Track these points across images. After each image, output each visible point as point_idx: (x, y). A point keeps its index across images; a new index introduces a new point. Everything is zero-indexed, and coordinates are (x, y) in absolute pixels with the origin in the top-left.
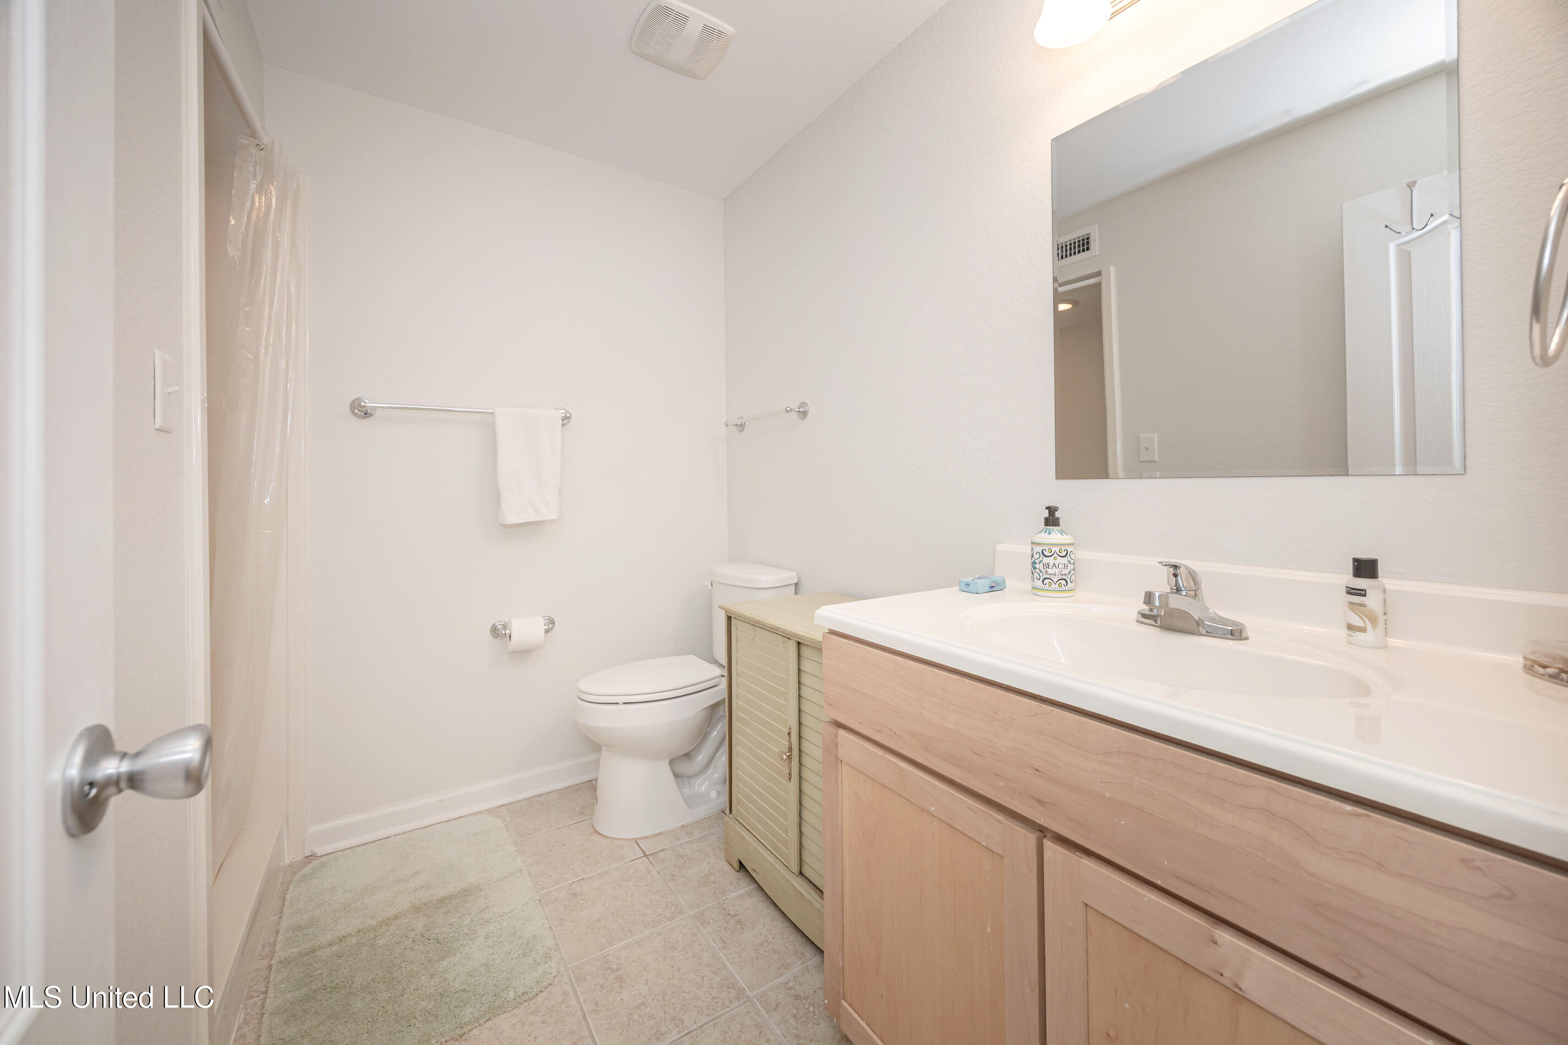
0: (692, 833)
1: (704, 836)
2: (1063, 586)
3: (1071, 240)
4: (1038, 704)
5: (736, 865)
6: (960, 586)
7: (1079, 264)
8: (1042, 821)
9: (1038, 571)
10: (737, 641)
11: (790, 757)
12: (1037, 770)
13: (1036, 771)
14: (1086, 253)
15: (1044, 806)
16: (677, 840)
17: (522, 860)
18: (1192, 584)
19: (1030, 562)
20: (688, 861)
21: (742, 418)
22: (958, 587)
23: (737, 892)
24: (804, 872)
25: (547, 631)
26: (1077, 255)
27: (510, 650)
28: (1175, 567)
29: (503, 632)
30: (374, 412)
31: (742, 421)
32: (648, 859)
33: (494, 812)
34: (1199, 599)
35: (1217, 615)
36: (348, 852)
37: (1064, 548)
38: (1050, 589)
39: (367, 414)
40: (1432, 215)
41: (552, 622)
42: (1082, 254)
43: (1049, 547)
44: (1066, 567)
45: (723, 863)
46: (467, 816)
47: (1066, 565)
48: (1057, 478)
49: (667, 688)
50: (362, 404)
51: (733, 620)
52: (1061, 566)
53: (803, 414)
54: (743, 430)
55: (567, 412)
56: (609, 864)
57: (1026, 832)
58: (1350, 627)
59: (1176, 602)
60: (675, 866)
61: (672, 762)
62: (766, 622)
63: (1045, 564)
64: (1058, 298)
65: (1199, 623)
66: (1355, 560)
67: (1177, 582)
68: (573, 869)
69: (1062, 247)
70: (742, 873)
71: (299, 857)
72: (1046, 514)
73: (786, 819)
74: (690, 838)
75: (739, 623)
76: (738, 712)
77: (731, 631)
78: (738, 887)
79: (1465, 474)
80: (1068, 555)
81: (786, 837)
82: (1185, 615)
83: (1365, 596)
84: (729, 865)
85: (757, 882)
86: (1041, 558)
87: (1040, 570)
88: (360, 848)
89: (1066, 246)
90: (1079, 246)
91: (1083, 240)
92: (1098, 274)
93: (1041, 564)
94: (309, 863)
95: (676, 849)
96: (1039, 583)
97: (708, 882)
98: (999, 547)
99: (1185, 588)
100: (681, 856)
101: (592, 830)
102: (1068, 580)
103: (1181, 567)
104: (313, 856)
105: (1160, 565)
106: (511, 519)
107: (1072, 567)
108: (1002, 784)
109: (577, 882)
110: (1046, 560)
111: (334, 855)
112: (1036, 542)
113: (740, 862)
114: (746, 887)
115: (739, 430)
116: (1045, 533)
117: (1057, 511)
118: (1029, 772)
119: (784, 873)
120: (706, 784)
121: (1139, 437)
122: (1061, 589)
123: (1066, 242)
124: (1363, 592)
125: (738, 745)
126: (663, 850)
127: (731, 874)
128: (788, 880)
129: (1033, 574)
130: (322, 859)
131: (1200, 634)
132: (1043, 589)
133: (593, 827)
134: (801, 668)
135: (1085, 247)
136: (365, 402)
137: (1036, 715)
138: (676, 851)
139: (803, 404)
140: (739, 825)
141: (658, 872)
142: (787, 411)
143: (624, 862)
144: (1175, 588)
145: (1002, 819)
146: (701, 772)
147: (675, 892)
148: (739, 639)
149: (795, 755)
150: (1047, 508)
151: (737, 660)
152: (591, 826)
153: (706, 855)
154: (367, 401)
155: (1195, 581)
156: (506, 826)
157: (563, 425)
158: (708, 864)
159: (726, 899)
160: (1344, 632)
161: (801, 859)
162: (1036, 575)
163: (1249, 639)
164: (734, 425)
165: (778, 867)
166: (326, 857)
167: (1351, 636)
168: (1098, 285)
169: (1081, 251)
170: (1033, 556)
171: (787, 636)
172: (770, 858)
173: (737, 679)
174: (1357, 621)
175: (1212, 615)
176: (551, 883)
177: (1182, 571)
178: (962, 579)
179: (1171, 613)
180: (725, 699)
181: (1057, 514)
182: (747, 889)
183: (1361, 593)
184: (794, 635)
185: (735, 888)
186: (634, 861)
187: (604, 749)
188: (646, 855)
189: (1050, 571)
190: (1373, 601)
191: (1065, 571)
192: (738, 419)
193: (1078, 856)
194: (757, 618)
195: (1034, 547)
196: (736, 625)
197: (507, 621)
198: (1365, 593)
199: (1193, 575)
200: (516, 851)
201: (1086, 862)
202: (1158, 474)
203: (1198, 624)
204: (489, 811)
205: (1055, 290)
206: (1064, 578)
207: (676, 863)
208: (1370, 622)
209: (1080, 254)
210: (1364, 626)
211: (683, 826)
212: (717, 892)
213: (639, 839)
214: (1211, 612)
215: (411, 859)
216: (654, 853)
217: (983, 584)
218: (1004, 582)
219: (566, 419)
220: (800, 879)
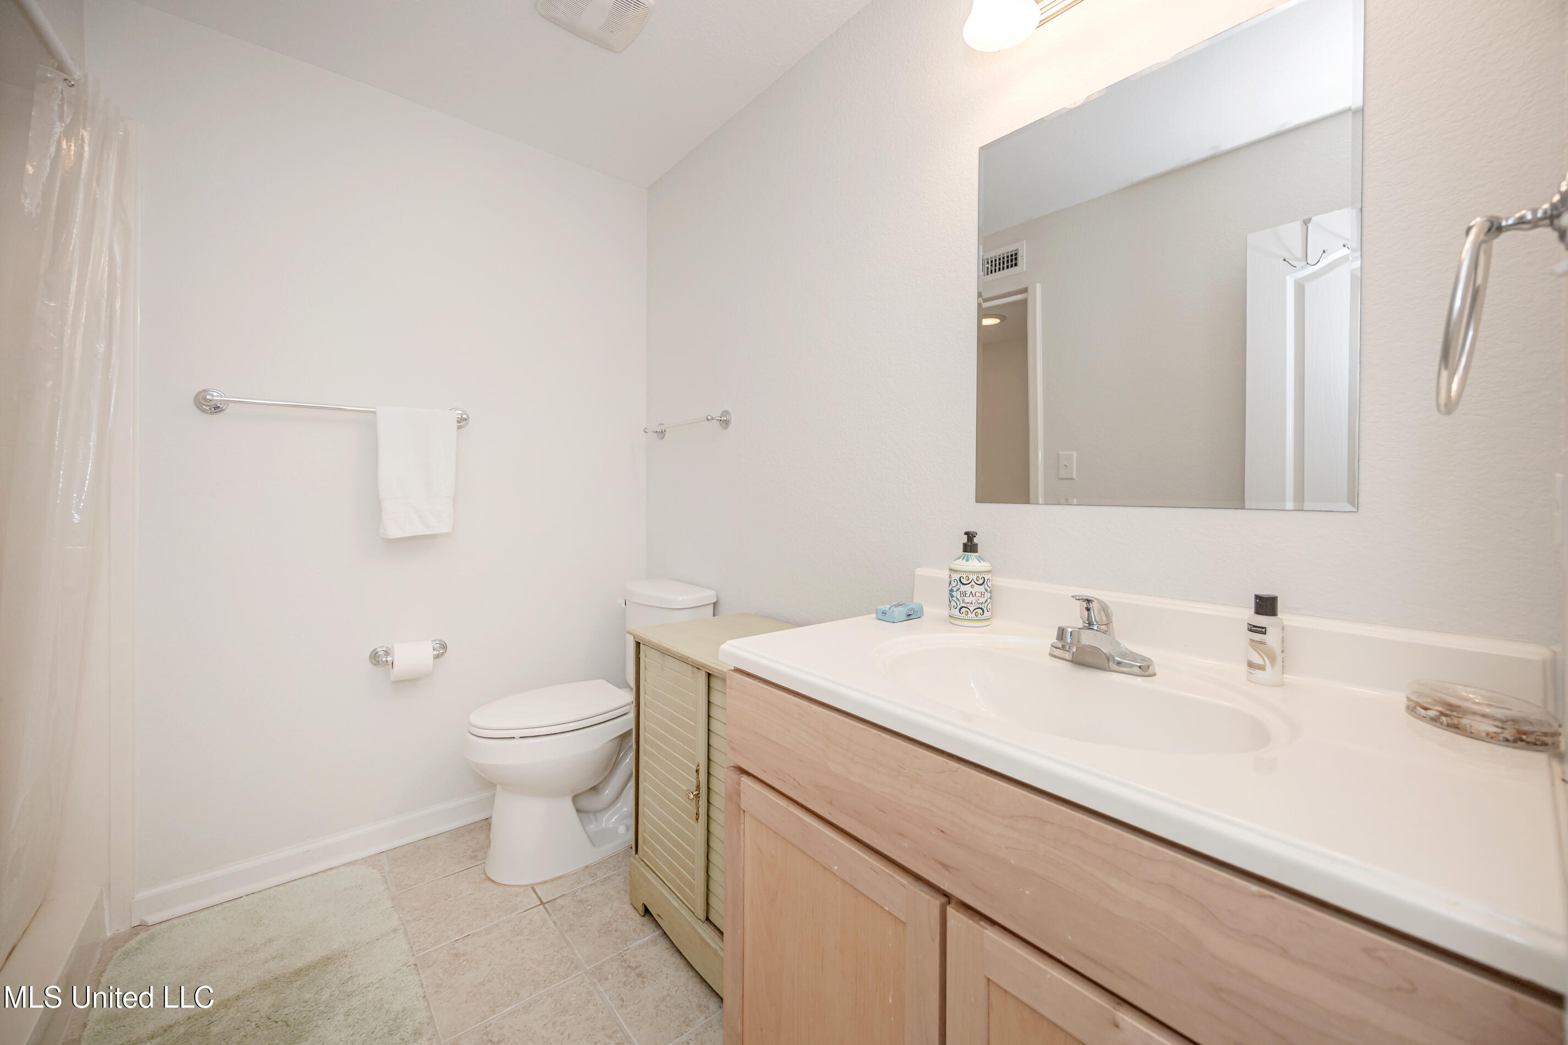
0: (596, 875)
1: (609, 878)
2: (979, 615)
3: (1000, 255)
4: (945, 760)
5: (641, 909)
6: (877, 613)
7: (1006, 279)
8: (946, 887)
9: (955, 599)
10: (646, 669)
11: (697, 796)
12: (942, 831)
13: (942, 833)
14: (1014, 268)
15: (949, 871)
16: (579, 884)
17: (400, 917)
18: (1104, 619)
19: (948, 589)
20: (589, 907)
21: (663, 424)
22: (874, 615)
23: (640, 940)
24: (711, 918)
25: (437, 657)
26: (1006, 270)
27: (392, 680)
28: (1088, 601)
29: (384, 659)
30: (226, 406)
31: (663, 428)
32: (545, 908)
33: (373, 861)
34: (1110, 634)
35: (1127, 649)
36: (187, 918)
37: (982, 576)
38: (966, 618)
39: (217, 409)
40: (1324, 252)
41: (444, 646)
42: (1010, 269)
43: (967, 575)
44: (983, 596)
45: (628, 907)
46: (338, 867)
47: (983, 593)
48: (978, 500)
49: (572, 719)
50: (208, 397)
51: (641, 646)
52: (978, 594)
53: (725, 423)
54: (663, 438)
55: (464, 413)
56: (500, 916)
57: (929, 898)
58: (1251, 665)
59: (1088, 638)
60: (574, 913)
61: (575, 798)
62: (675, 650)
63: (962, 593)
64: (983, 313)
65: (1109, 658)
66: (1257, 597)
67: (1089, 616)
68: (458, 925)
69: (992, 262)
70: (647, 918)
71: (123, 928)
72: (965, 539)
73: (693, 863)
74: (593, 880)
75: (648, 650)
76: (646, 745)
77: (639, 658)
78: (641, 934)
79: (1357, 512)
80: (985, 583)
81: (693, 881)
82: (1095, 651)
83: (1265, 634)
84: (634, 909)
85: (662, 929)
86: (958, 586)
87: (957, 599)
88: (203, 913)
89: (996, 261)
90: (1008, 261)
91: (1012, 256)
92: (1025, 290)
93: (958, 592)
94: (137, 934)
95: (577, 894)
96: (956, 612)
97: (609, 931)
98: (919, 571)
99: (1097, 623)
100: (581, 902)
101: (483, 876)
102: (985, 609)
103: (1094, 601)
104: (143, 926)
105: (1073, 600)
106: (394, 532)
107: (989, 595)
108: (906, 844)
109: (460, 940)
110: (963, 588)
111: (169, 923)
112: (953, 568)
113: (645, 905)
114: (650, 934)
115: (659, 438)
116: (963, 559)
117: (975, 537)
118: (934, 833)
119: (689, 920)
120: (616, 817)
121: (1058, 455)
122: (977, 618)
123: (995, 257)
124: (1264, 630)
125: (645, 781)
126: (563, 895)
127: (636, 919)
128: (693, 928)
129: (950, 602)
130: (153, 930)
131: (1110, 670)
132: (958, 618)
133: (485, 873)
134: (711, 701)
135: (1014, 262)
136: (213, 396)
137: (942, 772)
138: (577, 896)
139: (726, 413)
140: (646, 866)
141: (555, 923)
142: (708, 420)
143: (517, 913)
144: (1087, 622)
145: (905, 883)
146: (611, 805)
147: (572, 944)
148: (647, 667)
149: (703, 794)
150: (966, 533)
151: (645, 690)
152: (483, 872)
153: (610, 899)
154: (215, 394)
155: (1108, 615)
156: (384, 877)
157: (459, 428)
158: (611, 909)
159: (628, 949)
160: (1244, 668)
161: (708, 904)
162: (953, 603)
163: (1155, 675)
164: (654, 432)
165: (684, 914)
166: (158, 927)
167: (1251, 673)
168: (1025, 302)
169: (1010, 266)
170: (950, 583)
171: (697, 667)
172: (675, 903)
173: (644, 709)
174: (1257, 659)
175: (1123, 649)
176: (431, 943)
177: (1095, 606)
178: (878, 607)
179: (1082, 649)
180: (632, 729)
181: (976, 540)
182: (650, 936)
183: (1261, 630)
184: (704, 666)
185: (639, 935)
186: (529, 911)
187: (498, 787)
188: (542, 903)
189: (967, 600)
190: (1272, 639)
191: (982, 600)
192: (659, 425)
193: (982, 926)
194: (667, 646)
195: (952, 574)
196: (645, 652)
197: (390, 647)
198: (1266, 631)
199: (1104, 609)
200: (392, 907)
201: (991, 933)
202: (1075, 501)
203: (1108, 660)
204: (365, 860)
205: (979, 305)
206: (980, 607)
207: (575, 910)
208: (1269, 660)
209: (1008, 270)
210: (1264, 664)
211: (587, 867)
212: (619, 941)
213: (537, 884)
214: (1122, 647)
215: (264, 924)
216: (552, 900)
217: (900, 612)
218: (922, 609)
219: (462, 421)
220: (706, 927)
